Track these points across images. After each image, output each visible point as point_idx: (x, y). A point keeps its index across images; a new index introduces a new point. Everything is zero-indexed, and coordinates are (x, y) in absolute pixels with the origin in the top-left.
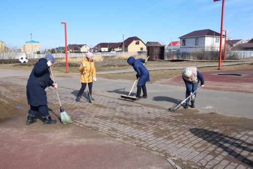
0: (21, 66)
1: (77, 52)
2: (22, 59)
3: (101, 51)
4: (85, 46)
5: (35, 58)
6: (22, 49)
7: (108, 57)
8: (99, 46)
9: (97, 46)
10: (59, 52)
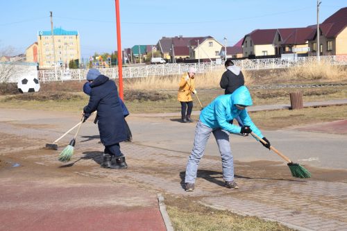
0: (23, 101)
1: (186, 61)
2: (25, 82)
3: (252, 56)
4: (206, 42)
5: (64, 78)
6: (30, 53)
7: (267, 72)
8: (248, 39)
9: (244, 41)
10: (132, 60)
